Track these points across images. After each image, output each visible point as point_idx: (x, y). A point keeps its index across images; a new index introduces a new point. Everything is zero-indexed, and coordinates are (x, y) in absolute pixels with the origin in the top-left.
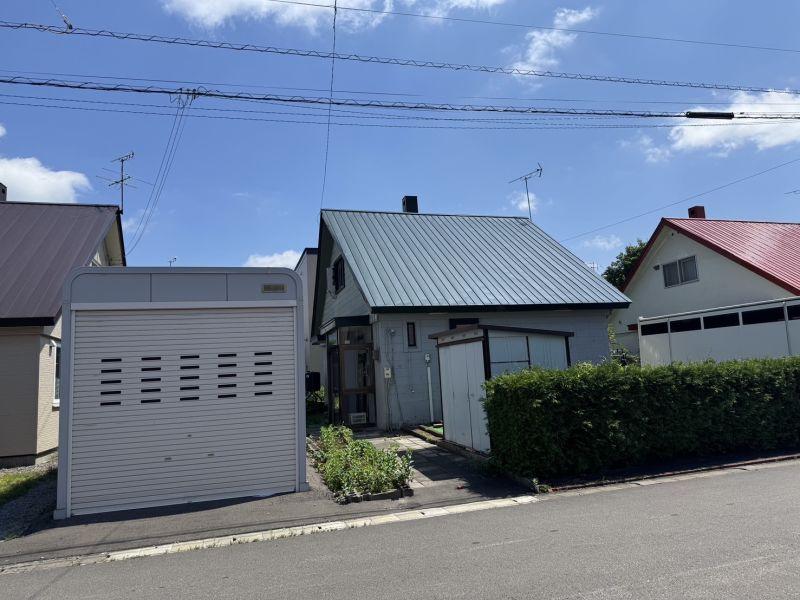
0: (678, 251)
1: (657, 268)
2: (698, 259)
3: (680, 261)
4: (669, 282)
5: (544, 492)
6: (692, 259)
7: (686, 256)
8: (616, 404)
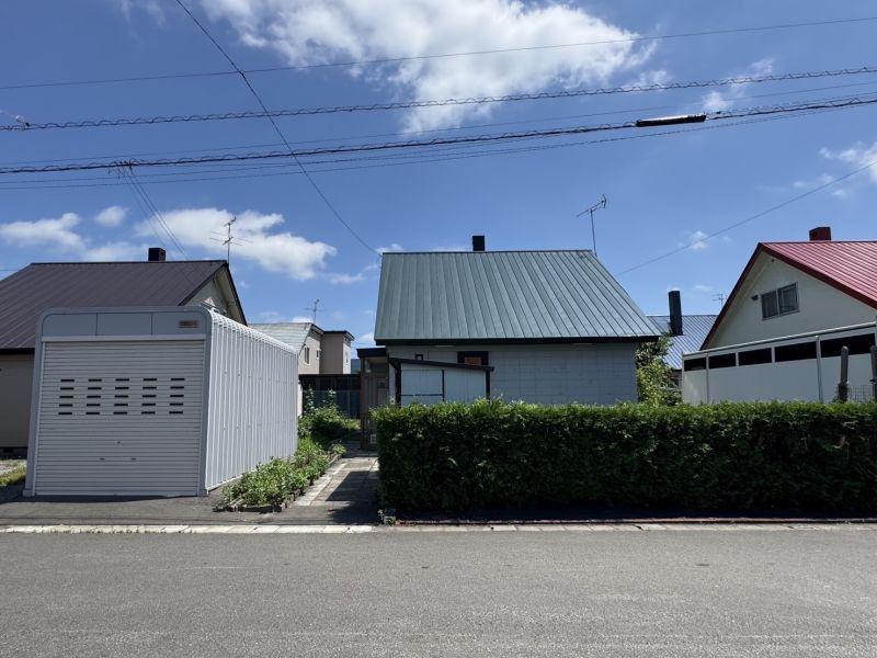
0: (778, 278)
1: (755, 298)
2: (799, 286)
3: (780, 290)
4: (768, 313)
5: (390, 524)
6: (794, 285)
7: (787, 284)
8: (491, 443)
